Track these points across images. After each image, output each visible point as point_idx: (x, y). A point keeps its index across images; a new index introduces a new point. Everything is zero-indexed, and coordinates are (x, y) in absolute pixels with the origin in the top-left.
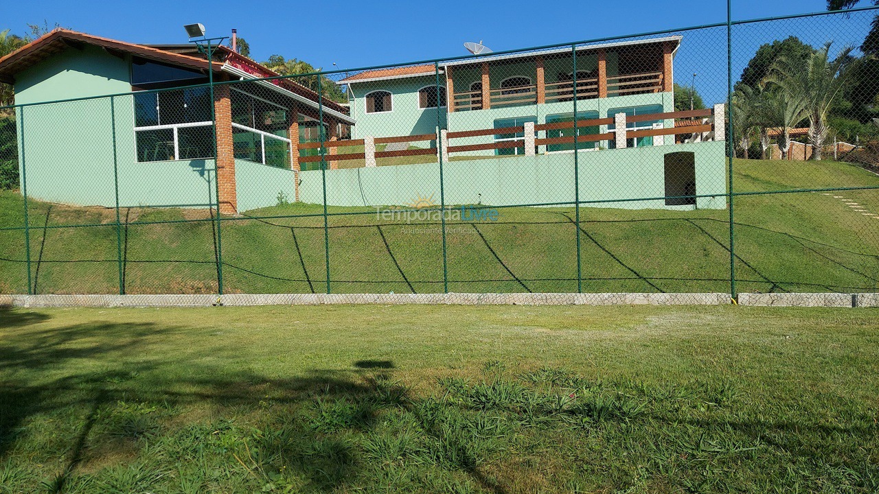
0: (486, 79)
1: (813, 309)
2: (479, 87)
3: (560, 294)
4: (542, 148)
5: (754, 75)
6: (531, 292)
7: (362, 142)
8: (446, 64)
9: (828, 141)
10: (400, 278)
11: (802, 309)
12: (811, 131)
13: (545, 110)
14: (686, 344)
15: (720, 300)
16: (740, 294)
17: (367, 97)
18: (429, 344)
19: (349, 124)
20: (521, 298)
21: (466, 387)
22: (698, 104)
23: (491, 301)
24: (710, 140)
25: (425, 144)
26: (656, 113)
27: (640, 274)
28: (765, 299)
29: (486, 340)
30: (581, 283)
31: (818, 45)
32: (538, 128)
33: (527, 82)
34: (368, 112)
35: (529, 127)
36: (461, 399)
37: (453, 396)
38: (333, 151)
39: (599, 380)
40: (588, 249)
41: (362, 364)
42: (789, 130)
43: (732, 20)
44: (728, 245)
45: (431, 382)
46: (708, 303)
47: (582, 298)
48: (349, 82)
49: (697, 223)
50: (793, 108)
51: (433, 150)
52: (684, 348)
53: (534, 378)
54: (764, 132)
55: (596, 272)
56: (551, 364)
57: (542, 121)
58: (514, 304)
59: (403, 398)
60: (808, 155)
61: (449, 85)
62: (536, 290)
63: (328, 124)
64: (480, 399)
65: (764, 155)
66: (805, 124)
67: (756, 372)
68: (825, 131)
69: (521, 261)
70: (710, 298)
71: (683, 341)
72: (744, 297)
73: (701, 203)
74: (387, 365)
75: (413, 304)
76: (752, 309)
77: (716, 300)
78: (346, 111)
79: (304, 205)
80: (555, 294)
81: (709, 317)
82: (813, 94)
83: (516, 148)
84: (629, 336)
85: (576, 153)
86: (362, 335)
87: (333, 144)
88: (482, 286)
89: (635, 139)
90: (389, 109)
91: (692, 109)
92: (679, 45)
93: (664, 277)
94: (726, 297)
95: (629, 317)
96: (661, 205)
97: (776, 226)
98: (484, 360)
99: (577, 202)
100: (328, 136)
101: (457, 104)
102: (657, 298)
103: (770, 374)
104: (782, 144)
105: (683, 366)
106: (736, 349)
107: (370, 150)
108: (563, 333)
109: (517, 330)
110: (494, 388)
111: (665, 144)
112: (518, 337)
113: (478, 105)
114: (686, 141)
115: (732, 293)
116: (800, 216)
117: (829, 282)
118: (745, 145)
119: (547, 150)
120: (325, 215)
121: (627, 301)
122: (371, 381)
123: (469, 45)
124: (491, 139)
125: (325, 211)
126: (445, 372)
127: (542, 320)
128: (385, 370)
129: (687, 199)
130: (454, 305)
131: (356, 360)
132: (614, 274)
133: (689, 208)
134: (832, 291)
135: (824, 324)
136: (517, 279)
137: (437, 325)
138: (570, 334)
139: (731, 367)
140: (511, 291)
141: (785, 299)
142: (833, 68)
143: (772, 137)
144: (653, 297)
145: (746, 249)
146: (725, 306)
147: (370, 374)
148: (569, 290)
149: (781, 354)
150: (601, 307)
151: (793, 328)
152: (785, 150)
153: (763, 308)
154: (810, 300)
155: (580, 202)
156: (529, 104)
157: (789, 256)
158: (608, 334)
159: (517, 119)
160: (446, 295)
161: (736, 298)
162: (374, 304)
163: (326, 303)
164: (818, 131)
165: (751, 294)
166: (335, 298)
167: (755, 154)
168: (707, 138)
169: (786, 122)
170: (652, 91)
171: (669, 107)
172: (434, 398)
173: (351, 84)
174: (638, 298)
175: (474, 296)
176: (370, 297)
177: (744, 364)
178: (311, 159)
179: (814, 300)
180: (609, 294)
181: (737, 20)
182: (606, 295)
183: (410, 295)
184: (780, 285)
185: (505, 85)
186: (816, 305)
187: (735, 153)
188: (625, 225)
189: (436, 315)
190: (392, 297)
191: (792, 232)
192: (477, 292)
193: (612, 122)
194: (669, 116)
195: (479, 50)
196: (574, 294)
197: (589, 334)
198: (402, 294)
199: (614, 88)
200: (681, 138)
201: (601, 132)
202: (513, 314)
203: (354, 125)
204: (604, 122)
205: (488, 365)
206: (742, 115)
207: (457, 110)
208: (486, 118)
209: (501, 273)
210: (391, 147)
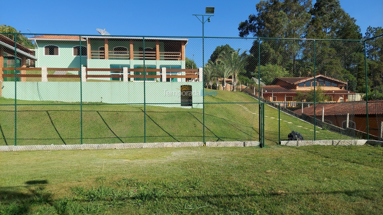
0: (106, 46)
1: (231, 148)
2: (103, 49)
3: (136, 143)
4: (132, 79)
5: (214, 57)
6: (124, 143)
7: (40, 69)
8: (87, 37)
9: (238, 84)
10: (57, 136)
11: (227, 147)
12: (232, 80)
13: (134, 63)
14: (185, 163)
15: (199, 144)
16: (206, 142)
17: (46, 47)
18: (69, 170)
19: (34, 60)
20: (118, 146)
21: (84, 191)
22: (195, 66)
23: (104, 148)
24: (198, 81)
25: (76, 73)
26: (178, 69)
27: (170, 134)
28: (215, 144)
29: (99, 166)
30: (145, 139)
31: (235, 49)
32: (129, 70)
33: (125, 50)
34: (45, 55)
35: (125, 69)
36: (81, 197)
37: (78, 196)
38: (23, 72)
39: (148, 182)
40: (150, 124)
41: (30, 183)
42: (226, 79)
43: (204, 36)
44: (202, 122)
45: (67, 189)
46: (195, 146)
47: (146, 145)
48: (35, 39)
49: (192, 113)
50: (227, 71)
51: (80, 76)
52: (184, 165)
53: (119, 184)
54: (217, 79)
55: (153, 133)
56: (128, 176)
57: (132, 67)
58: (115, 149)
59: (49, 199)
60: (232, 90)
61: (89, 47)
62: (126, 142)
63: (21, 59)
64: (90, 196)
65: (217, 88)
66: (230, 77)
67: (209, 174)
68: (237, 80)
69: (119, 129)
70: (196, 144)
71: (184, 162)
72: (208, 143)
73: (194, 106)
74: (45, 182)
75: (64, 150)
76: (211, 148)
77: (198, 145)
78: (33, 53)
79: (5, 99)
80: (134, 143)
81: (195, 152)
82: (233, 66)
83: (120, 78)
84: (163, 161)
85: (144, 82)
86: (32, 167)
87: (24, 69)
88: (100, 140)
89: (171, 79)
90: (57, 54)
91: (193, 68)
92: (187, 43)
93: (179, 135)
94: (202, 143)
95: (164, 153)
96: (179, 106)
97: (220, 116)
98: (96, 176)
99: (145, 104)
100: (21, 65)
101: (92, 55)
102: (176, 144)
103: (214, 175)
104: (223, 85)
105: (183, 173)
106: (203, 165)
107: (44, 73)
108: (135, 161)
109: (115, 161)
110: (98, 190)
111: (181, 81)
112: (114, 164)
113: (103, 57)
114: (189, 81)
115: (204, 142)
116: (228, 112)
117: (237, 137)
118: (211, 84)
119: (134, 80)
120: (16, 105)
121: (164, 145)
122: (33, 191)
123: (99, 30)
124: (109, 73)
125: (16, 102)
126: (75, 184)
127: (127, 156)
128: (42, 185)
129: (189, 104)
130: (85, 150)
131: (26, 180)
132: (160, 134)
133: (190, 107)
134: (238, 141)
135: (234, 153)
136: (117, 137)
137: (75, 160)
138: (138, 162)
139: (200, 172)
140: (114, 142)
141: (222, 144)
142: (240, 58)
143: (220, 81)
144: (174, 144)
145: (209, 124)
146: (201, 147)
147: (33, 187)
148: (141, 142)
149: (218, 166)
150: (154, 149)
151: (224, 155)
152: (225, 87)
153: (214, 147)
154: (230, 144)
155: (146, 104)
156: (126, 59)
157: (224, 127)
158: (155, 161)
159: (121, 65)
160: (81, 145)
161: (205, 144)
162: (42, 151)
163: (14, 150)
164: (235, 80)
165: (210, 142)
166: (19, 148)
167: (214, 87)
168: (197, 80)
169: (225, 76)
170: (177, 60)
171: (184, 67)
172: (67, 198)
173: (36, 40)
174: (169, 145)
175: (96, 146)
176: (39, 147)
177: (205, 171)
178: (10, 76)
179: (231, 144)
180: (157, 143)
181: (206, 36)
182: (156, 143)
183: (62, 145)
184: (221, 138)
185: (115, 49)
186: (232, 146)
187: (207, 86)
188: (165, 114)
189: (75, 155)
190: (52, 147)
191: (225, 118)
192: (98, 143)
193: (161, 71)
194: (183, 70)
195: (104, 33)
196: (142, 143)
197: (147, 161)
198: (58, 145)
199: (163, 57)
200: (188, 79)
201: (157, 75)
202: (115, 153)
203: (36, 60)
204: (158, 70)
205: (97, 179)
206: (210, 72)
207: (92, 58)
208: (106, 63)
209: (110, 134)
210: (57, 73)
